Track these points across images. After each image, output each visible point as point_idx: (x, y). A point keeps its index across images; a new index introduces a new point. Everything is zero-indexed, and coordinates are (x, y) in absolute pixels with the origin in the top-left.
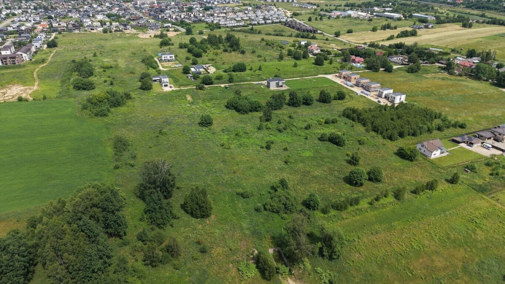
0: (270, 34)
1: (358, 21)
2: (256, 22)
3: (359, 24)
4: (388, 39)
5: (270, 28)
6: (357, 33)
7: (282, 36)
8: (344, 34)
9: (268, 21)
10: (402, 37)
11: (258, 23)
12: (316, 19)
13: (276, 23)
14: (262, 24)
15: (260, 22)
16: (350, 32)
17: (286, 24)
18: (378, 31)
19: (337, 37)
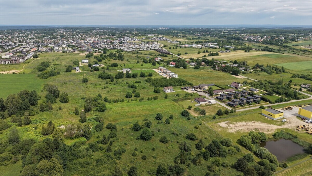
0: (146, 55)
1: (195, 49)
2: (142, 49)
3: (194, 50)
4: (203, 57)
5: (148, 52)
6: (189, 54)
7: (152, 55)
8: (183, 55)
9: (148, 49)
10: (210, 56)
11: (143, 50)
12: (173, 48)
13: (152, 50)
14: (145, 50)
15: (144, 49)
16: (186, 54)
17: (156, 50)
18: (201, 53)
19: (178, 56)
